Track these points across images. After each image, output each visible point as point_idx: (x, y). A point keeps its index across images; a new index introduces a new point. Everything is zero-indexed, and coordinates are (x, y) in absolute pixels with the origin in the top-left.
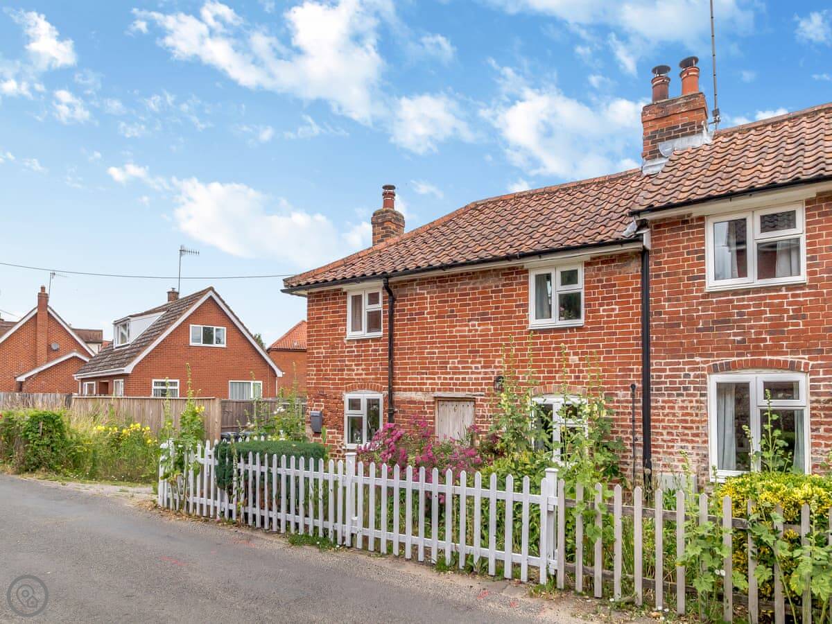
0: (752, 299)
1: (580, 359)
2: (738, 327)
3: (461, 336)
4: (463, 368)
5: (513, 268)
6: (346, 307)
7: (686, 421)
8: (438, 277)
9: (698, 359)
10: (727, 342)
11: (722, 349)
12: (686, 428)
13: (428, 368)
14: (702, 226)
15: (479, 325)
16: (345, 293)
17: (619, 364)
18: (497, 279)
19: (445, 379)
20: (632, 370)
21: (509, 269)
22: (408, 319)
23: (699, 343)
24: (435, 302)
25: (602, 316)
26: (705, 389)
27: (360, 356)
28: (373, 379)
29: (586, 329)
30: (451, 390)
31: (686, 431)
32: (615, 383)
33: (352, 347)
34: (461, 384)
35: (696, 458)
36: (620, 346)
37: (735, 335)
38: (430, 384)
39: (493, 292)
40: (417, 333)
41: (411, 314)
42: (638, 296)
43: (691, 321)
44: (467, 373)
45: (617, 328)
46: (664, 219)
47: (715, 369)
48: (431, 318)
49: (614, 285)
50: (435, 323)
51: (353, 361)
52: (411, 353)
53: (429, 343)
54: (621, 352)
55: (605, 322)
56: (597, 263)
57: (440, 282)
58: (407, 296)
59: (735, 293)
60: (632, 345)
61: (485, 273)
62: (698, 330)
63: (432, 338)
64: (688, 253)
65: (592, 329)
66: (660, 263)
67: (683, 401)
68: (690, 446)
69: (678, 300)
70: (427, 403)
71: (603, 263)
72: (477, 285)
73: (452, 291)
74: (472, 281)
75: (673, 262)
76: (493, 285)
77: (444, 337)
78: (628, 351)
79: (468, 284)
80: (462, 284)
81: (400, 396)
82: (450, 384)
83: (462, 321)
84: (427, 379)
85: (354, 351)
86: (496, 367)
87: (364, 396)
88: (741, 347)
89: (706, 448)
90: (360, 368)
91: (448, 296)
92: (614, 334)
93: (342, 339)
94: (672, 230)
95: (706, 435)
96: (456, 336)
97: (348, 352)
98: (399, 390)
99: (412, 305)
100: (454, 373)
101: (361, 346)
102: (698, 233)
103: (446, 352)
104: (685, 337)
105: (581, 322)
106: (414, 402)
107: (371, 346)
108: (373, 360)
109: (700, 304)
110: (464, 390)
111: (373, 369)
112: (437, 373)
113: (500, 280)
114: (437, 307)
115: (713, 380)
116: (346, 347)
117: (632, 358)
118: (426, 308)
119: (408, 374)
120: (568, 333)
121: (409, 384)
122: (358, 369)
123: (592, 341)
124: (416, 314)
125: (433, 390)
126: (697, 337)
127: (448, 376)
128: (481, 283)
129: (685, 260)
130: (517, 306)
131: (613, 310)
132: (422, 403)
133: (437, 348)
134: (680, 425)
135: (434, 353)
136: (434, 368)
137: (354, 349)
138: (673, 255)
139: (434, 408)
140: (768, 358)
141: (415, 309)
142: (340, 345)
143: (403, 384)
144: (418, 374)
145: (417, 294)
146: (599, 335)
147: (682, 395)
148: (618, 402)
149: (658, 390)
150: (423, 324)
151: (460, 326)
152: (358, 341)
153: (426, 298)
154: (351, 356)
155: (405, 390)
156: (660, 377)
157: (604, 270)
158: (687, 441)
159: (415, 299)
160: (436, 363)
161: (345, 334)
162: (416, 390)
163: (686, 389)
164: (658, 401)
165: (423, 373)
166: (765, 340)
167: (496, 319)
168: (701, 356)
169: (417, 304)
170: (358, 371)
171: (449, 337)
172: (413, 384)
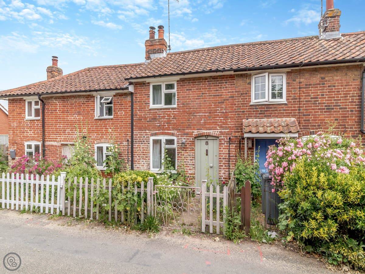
0: (162, 112)
1: (112, 130)
2: (159, 121)
3: (71, 120)
4: (72, 133)
5: (90, 95)
6: (25, 106)
7: (143, 152)
8: (62, 97)
9: (147, 131)
10: (156, 126)
11: (154, 128)
12: (143, 155)
13: (58, 132)
14: (149, 86)
15: (77, 116)
16: (25, 100)
17: (124, 132)
18: (83, 99)
19: (65, 137)
20: (128, 135)
21: (88, 95)
22: (51, 113)
23: (148, 126)
24: (61, 106)
25: (119, 115)
26: (149, 141)
27: (32, 127)
28: (37, 136)
29: (114, 120)
30: (67, 141)
31: (144, 156)
32: (122, 139)
33: (28, 123)
34: (71, 139)
35: (146, 165)
36: (125, 126)
37: (158, 123)
38: (60, 139)
39: (82, 104)
40: (54, 118)
41: (52, 111)
42: (130, 108)
43: (145, 119)
44: (73, 135)
45: (124, 119)
46: (138, 82)
47: (152, 135)
49: (123, 104)
50: (61, 114)
51: (28, 129)
52: (52, 126)
53: (59, 122)
54: (124, 128)
55: (120, 117)
56: (117, 96)
57: (63, 98)
58: (50, 103)
59: (158, 109)
60: (128, 126)
61: (79, 96)
62: (148, 121)
63: (60, 120)
64: (145, 95)
65: (116, 120)
66: (136, 98)
67: (143, 146)
68: (145, 160)
69: (142, 111)
70: (59, 146)
71: (119, 96)
72: (77, 101)
73: (67, 102)
74: (75, 99)
75: (141, 97)
76: (83, 101)
77: (64, 120)
78: (127, 128)
79: (73, 100)
80: (71, 100)
81: (47, 143)
82: (67, 139)
83: (71, 114)
84: (58, 137)
85: (28, 125)
86: (83, 133)
87: (33, 143)
88: (159, 128)
89: (149, 161)
90: (31, 132)
91: (66, 104)
92: (123, 122)
93: (23, 119)
94: (140, 86)
95: (149, 157)
96: (69, 120)
97: (26, 125)
98: (47, 141)
99: (52, 107)
100: (68, 135)
101: (32, 123)
102: (148, 88)
103: (65, 126)
104: (144, 124)
105: (112, 117)
106: (53, 146)
107: (36, 123)
108: (37, 129)
109: (148, 112)
110: (72, 141)
111: (37, 132)
112: (62, 135)
113: (85, 99)
114: (62, 108)
115: (152, 138)
116: (25, 123)
117: (128, 130)
118: (58, 109)
119: (51, 134)
120: (108, 120)
121: (51, 139)
122: (30, 132)
124: (54, 111)
125: (61, 141)
126: (147, 124)
127: (66, 136)
128: (78, 100)
129: (144, 97)
130: (91, 110)
131: (122, 113)
132: (56, 146)
133: (62, 124)
134: (142, 154)
135: (61, 127)
136: (61, 132)
138: (141, 95)
139: (61, 148)
140: (166, 131)
141: (53, 109)
142: (23, 122)
143: (49, 138)
144: (55, 134)
145: (54, 103)
146: (118, 122)
147: (143, 143)
148: (124, 146)
149: (136, 141)
150: (56, 115)
151: (70, 116)
152: (30, 120)
153: (57, 105)
154: (28, 127)
155: (50, 141)
156: (136, 137)
157: (120, 99)
158: (144, 159)
159: (53, 105)
160: (61, 130)
161: (25, 117)
162: (54, 141)
163: (144, 141)
164: (136, 145)
165: (57, 134)
166: (165, 125)
167: (83, 114)
168: (148, 130)
169: (54, 107)
170: (30, 133)
171: (66, 120)
172: (53, 139)
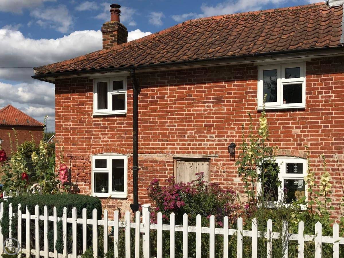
1: (301, 132)
3: (197, 114)
5: (245, 65)
8: (177, 71)
13: (168, 137)
15: (214, 106)
16: (92, 81)
17: (335, 135)
19: (183, 144)
21: (241, 66)
22: (150, 101)
24: (175, 89)
25: (321, 101)
27: (106, 128)
28: (118, 145)
29: (308, 110)
30: (189, 153)
32: (331, 148)
33: (98, 121)
34: (197, 149)
36: (336, 122)
38: (170, 148)
40: (158, 111)
41: (153, 98)
44: (204, 141)
45: (333, 109)
48: (170, 100)
50: (174, 104)
51: (100, 131)
52: (153, 126)
53: (168, 119)
54: (336, 126)
55: (323, 105)
56: (317, 63)
63: (172, 115)
70: (167, 162)
71: (322, 63)
77: (183, 114)
80: (198, 76)
81: (143, 157)
82: (188, 149)
83: (198, 103)
84: (168, 144)
85: (100, 124)
86: (228, 136)
87: (110, 157)
90: (106, 136)
92: (331, 114)
93: (89, 115)
96: (193, 114)
97: (94, 125)
98: (142, 153)
100: (191, 141)
101: (107, 121)
103: (185, 126)
106: (156, 162)
107: (116, 120)
108: (118, 131)
110: (200, 153)
111: (118, 138)
112: (177, 141)
113: (232, 73)
114: (176, 93)
116: (93, 121)
118: (167, 93)
119: (151, 141)
120: (292, 112)
121: (151, 148)
122: (104, 138)
123: (312, 119)
124: (158, 97)
125: (173, 153)
127: (186, 143)
130: (247, 93)
131: (330, 97)
132: (164, 162)
133: (176, 122)
135: (175, 126)
136: (173, 137)
137: (100, 122)
139: (173, 166)
141: (156, 94)
142: (87, 120)
143: (145, 148)
144: (159, 141)
148: (333, 161)
150: (164, 104)
151: (196, 107)
152: (104, 116)
154: (98, 128)
155: (147, 153)
160: (176, 133)
161: (92, 111)
162: (157, 153)
165: (164, 141)
167: (229, 102)
171: (187, 114)
172: (155, 148)
